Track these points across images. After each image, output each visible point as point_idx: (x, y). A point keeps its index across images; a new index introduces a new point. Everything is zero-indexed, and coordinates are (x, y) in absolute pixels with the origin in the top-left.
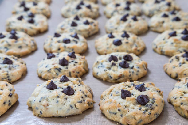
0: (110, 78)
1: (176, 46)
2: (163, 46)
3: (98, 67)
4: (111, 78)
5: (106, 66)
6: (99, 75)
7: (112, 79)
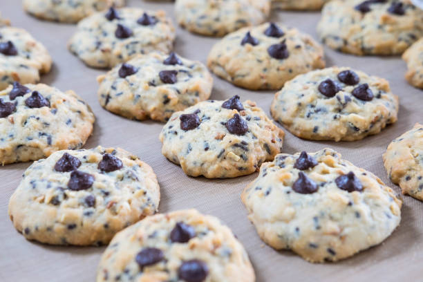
0: (353, 131)
1: (391, 31)
2: (362, 38)
3: (306, 114)
4: (356, 129)
5: (331, 108)
6: (322, 131)
7: (360, 132)
